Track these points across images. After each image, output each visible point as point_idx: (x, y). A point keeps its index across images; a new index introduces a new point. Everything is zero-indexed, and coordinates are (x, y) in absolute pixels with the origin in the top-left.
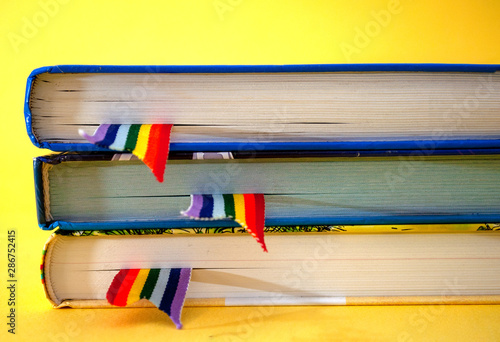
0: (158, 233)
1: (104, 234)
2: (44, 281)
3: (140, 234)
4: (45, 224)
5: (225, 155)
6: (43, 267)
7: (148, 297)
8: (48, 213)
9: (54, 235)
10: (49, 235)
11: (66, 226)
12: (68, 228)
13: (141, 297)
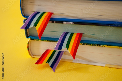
0: (55, 42)
1: (41, 41)
3: (50, 41)
4: (27, 37)
5: (72, 23)
6: (28, 47)
8: (28, 34)
9: (30, 40)
11: (32, 38)
12: (33, 38)
13: (47, 63)
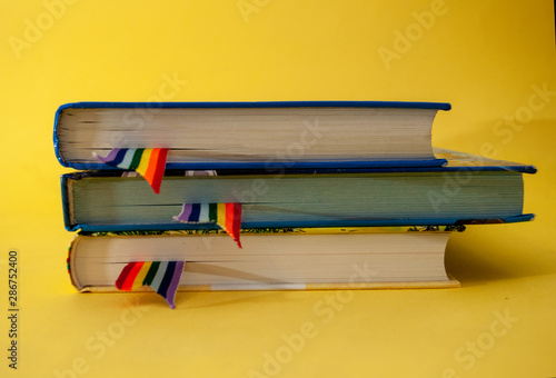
0: (158, 234)
1: (116, 235)
2: (70, 271)
3: (144, 234)
4: (70, 226)
5: (211, 173)
6: (69, 260)
7: (149, 284)
8: (72, 218)
9: (77, 235)
10: (74, 235)
11: (87, 228)
12: (88, 230)
13: (144, 284)
